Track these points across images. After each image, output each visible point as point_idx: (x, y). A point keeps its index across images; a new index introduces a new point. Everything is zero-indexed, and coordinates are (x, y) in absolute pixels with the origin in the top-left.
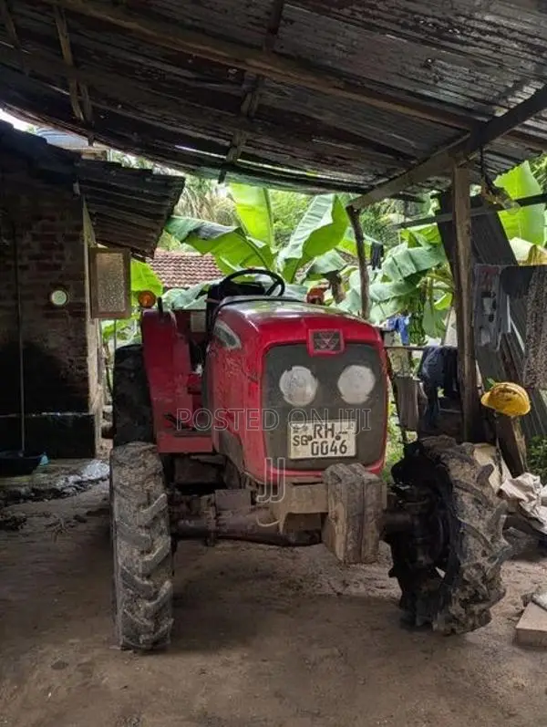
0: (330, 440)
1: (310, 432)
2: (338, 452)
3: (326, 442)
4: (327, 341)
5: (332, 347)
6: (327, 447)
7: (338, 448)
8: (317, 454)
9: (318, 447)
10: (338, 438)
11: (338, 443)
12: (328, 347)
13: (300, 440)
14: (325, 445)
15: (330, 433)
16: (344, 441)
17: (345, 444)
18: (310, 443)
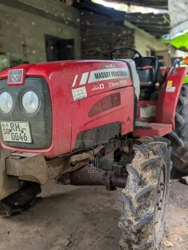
0: (19, 132)
1: (9, 128)
2: (23, 140)
3: (17, 134)
4: (15, 76)
5: (17, 79)
6: (18, 136)
7: (23, 137)
8: (14, 140)
9: (14, 136)
10: (23, 132)
11: (23, 135)
12: (15, 80)
13: (6, 131)
14: (17, 135)
15: (18, 128)
16: (25, 134)
17: (26, 136)
18: (10, 133)
